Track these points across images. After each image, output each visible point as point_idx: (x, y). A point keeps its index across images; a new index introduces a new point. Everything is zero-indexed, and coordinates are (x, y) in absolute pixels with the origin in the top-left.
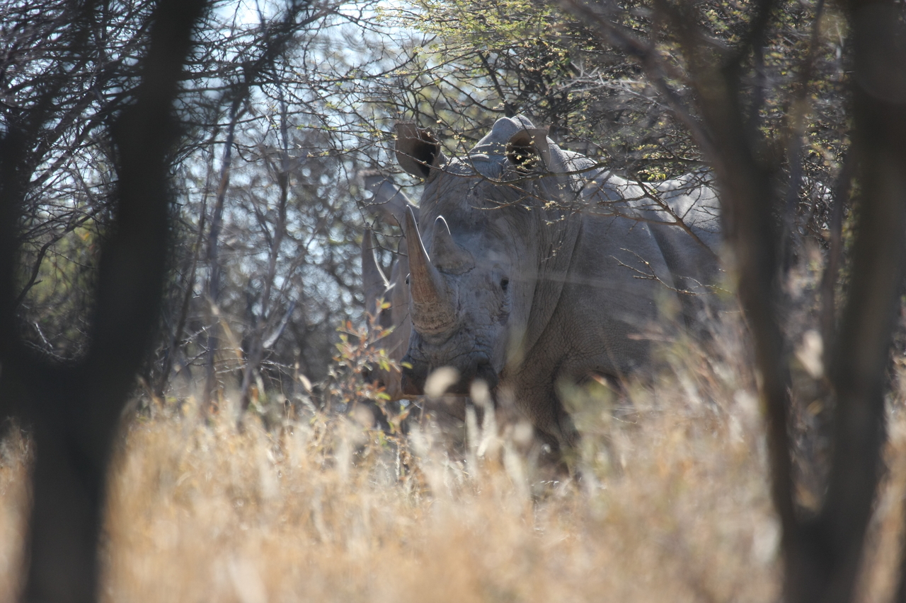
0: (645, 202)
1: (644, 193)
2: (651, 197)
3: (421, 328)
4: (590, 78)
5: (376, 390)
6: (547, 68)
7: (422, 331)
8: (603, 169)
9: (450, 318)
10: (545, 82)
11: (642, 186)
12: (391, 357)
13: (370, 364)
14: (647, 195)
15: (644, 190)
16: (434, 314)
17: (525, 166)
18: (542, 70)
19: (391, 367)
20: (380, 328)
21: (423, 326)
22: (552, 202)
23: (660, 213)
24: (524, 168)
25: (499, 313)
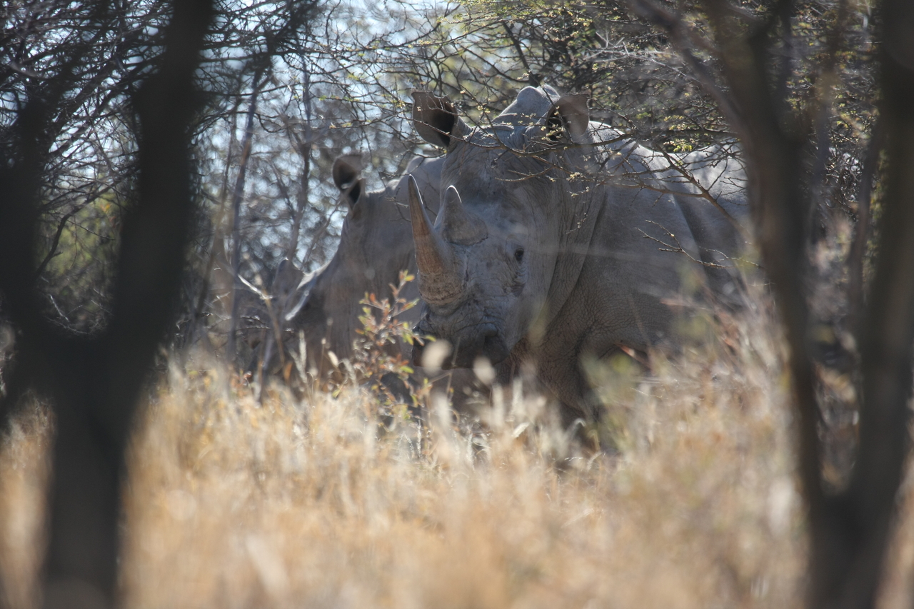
1: (669, 164)
2: (676, 168)
3: (428, 298)
4: (615, 49)
5: (399, 363)
6: (572, 38)
7: (430, 302)
8: (628, 139)
9: (456, 289)
10: (570, 53)
11: (668, 157)
13: (394, 337)
14: (673, 166)
15: (670, 161)
16: (440, 285)
17: (549, 137)
18: (567, 40)
19: (414, 340)
20: (403, 301)
21: (430, 297)
22: (577, 173)
23: (686, 185)
24: (549, 140)
25: (512, 284)
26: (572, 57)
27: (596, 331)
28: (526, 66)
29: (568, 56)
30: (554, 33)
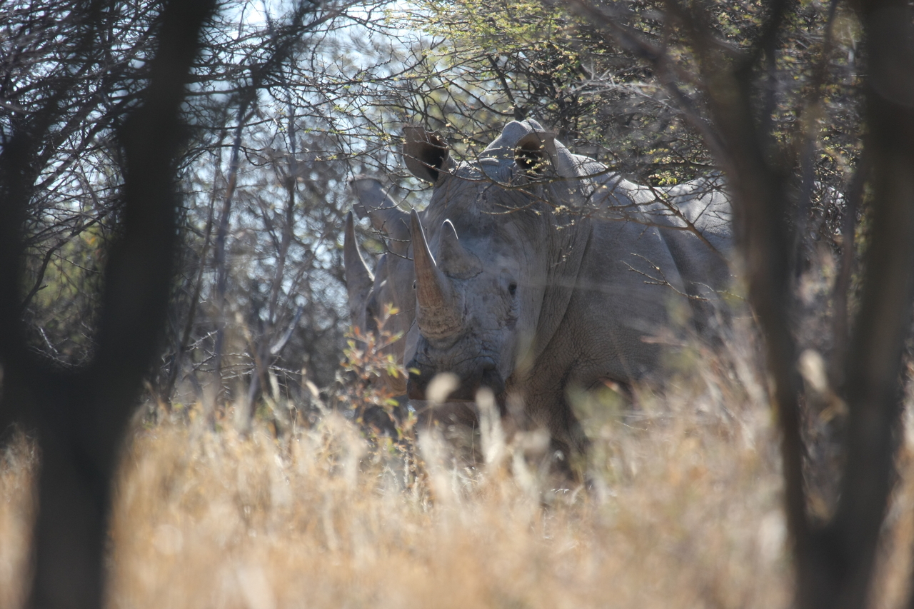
0: (656, 207)
1: (654, 198)
2: (662, 201)
3: (427, 332)
4: (601, 81)
5: (384, 396)
6: (556, 71)
7: (428, 336)
8: (613, 173)
9: (456, 323)
10: (555, 85)
11: (653, 191)
12: (399, 363)
13: (378, 370)
14: (657, 199)
15: (655, 195)
16: (440, 319)
17: (535, 170)
18: (552, 73)
19: (399, 373)
20: (388, 334)
21: (429, 331)
22: (562, 207)
23: (671, 218)
24: (534, 173)
25: (506, 318)
26: (558, 90)
27: (582, 364)
28: (512, 99)
29: (553, 89)
30: (539, 66)
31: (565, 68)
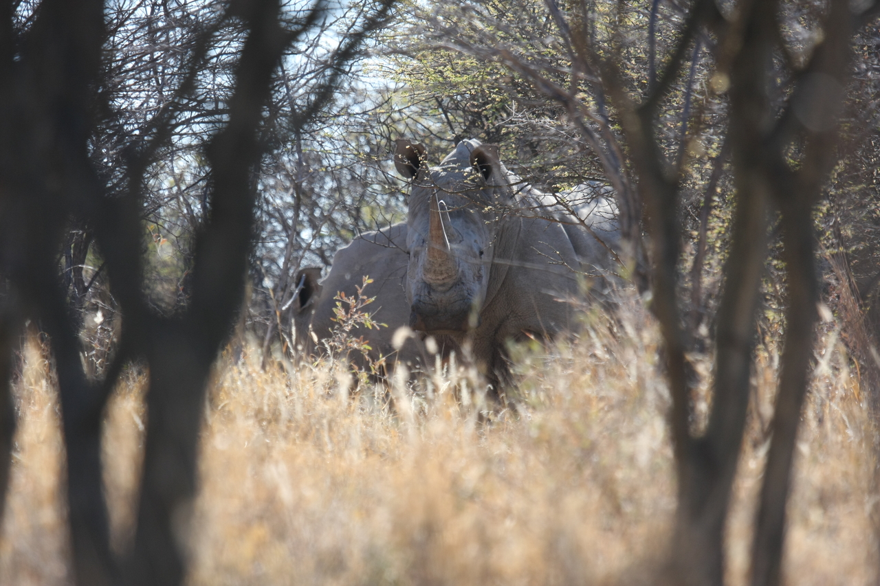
0: (557, 208)
1: (556, 201)
2: (561, 204)
3: (431, 279)
4: (519, 117)
5: (362, 343)
6: (486, 109)
7: (432, 282)
8: (527, 183)
9: (453, 272)
10: (484, 119)
11: (555, 196)
12: (373, 319)
13: (358, 324)
14: (558, 203)
15: (557, 199)
16: (443, 268)
17: (470, 180)
18: (483, 110)
19: (373, 326)
20: (365, 297)
21: (434, 278)
22: (490, 207)
23: (568, 216)
24: (469, 182)
25: (478, 275)
26: (486, 123)
27: (512, 319)
28: (452, 129)
29: (482, 122)
30: (473, 105)
31: (492, 108)
